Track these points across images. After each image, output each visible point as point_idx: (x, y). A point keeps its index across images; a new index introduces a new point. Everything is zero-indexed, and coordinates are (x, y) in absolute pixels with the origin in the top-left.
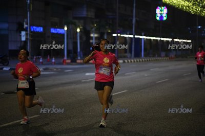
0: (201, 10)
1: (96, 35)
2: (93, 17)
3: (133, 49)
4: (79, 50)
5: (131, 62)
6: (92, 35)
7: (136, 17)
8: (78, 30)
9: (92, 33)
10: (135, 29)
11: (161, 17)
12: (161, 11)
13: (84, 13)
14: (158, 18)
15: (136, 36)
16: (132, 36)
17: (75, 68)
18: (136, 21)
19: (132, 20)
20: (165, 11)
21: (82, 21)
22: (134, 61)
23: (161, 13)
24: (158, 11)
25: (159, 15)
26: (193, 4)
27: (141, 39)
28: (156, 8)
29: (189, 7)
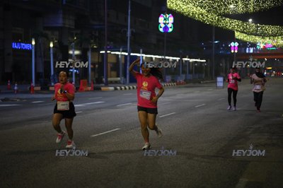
0: (218, 19)
1: (77, 52)
2: (73, 27)
3: (128, 72)
4: (52, 73)
5: (125, 88)
6: (71, 52)
7: (131, 27)
8: (51, 45)
9: (71, 49)
10: (130, 44)
11: (166, 28)
12: (165, 19)
13: (60, 22)
14: (161, 30)
15: (132, 54)
16: (127, 54)
17: (47, 98)
18: (132, 32)
19: (126, 32)
20: (171, 20)
21: (57, 33)
22: (130, 88)
23: (166, 22)
24: (161, 20)
25: (163, 26)
26: (208, 11)
27: (139, 57)
28: (159, 16)
29: (202, 15)
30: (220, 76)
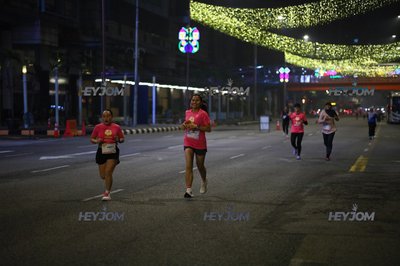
0: (262, 36)
1: (61, 81)
2: (57, 45)
3: (135, 108)
4: (26, 110)
5: (132, 132)
6: (53, 81)
7: (139, 45)
8: (25, 71)
9: (54, 76)
10: (138, 68)
11: (189, 47)
12: (187, 35)
13: (37, 36)
14: (182, 49)
15: (141, 84)
16: (133, 83)
17: (17, 146)
18: (141, 53)
19: (132, 52)
20: (196, 36)
21: (33, 53)
22: (138, 132)
23: (189, 39)
24: (182, 35)
25: (184, 44)
26: (247, 24)
27: (151, 87)
28: (179, 30)
29: (239, 30)
30: (264, 114)
